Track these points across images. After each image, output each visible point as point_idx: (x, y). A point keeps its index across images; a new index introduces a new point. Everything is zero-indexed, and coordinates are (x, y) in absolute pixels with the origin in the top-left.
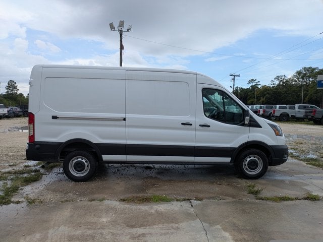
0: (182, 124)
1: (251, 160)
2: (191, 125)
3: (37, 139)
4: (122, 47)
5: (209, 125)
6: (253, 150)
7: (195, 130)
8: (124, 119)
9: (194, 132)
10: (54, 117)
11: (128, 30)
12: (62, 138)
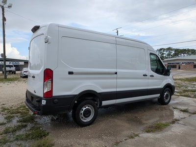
1: (167, 94)
2: (147, 75)
3: (55, 94)
4: (4, 19)
5: (153, 75)
7: (148, 79)
8: (116, 73)
10: (71, 73)
11: (9, 7)
12: (76, 91)
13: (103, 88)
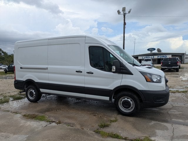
0: (76, 71)
1: (125, 100)
2: (81, 72)
5: (92, 72)
6: (126, 93)
7: (85, 76)
9: (84, 77)
10: (21, 68)
11: (129, 12)
13: (39, 79)
